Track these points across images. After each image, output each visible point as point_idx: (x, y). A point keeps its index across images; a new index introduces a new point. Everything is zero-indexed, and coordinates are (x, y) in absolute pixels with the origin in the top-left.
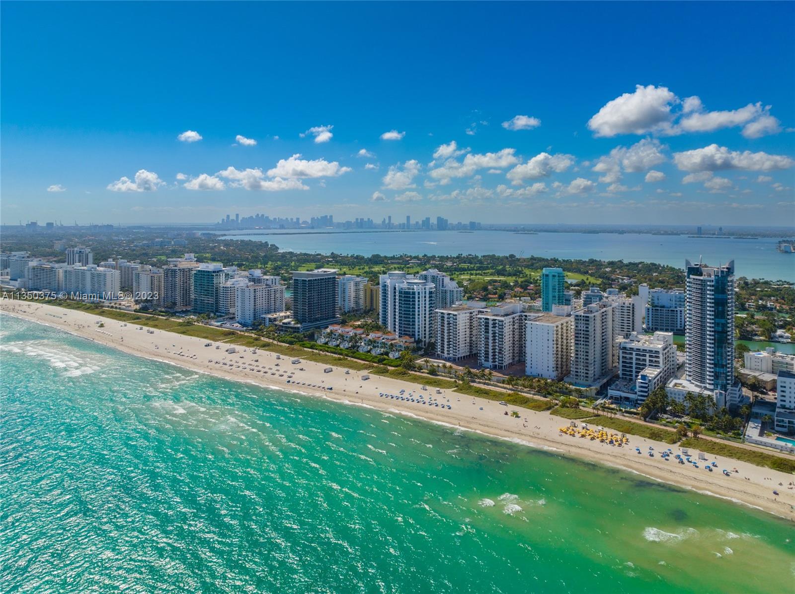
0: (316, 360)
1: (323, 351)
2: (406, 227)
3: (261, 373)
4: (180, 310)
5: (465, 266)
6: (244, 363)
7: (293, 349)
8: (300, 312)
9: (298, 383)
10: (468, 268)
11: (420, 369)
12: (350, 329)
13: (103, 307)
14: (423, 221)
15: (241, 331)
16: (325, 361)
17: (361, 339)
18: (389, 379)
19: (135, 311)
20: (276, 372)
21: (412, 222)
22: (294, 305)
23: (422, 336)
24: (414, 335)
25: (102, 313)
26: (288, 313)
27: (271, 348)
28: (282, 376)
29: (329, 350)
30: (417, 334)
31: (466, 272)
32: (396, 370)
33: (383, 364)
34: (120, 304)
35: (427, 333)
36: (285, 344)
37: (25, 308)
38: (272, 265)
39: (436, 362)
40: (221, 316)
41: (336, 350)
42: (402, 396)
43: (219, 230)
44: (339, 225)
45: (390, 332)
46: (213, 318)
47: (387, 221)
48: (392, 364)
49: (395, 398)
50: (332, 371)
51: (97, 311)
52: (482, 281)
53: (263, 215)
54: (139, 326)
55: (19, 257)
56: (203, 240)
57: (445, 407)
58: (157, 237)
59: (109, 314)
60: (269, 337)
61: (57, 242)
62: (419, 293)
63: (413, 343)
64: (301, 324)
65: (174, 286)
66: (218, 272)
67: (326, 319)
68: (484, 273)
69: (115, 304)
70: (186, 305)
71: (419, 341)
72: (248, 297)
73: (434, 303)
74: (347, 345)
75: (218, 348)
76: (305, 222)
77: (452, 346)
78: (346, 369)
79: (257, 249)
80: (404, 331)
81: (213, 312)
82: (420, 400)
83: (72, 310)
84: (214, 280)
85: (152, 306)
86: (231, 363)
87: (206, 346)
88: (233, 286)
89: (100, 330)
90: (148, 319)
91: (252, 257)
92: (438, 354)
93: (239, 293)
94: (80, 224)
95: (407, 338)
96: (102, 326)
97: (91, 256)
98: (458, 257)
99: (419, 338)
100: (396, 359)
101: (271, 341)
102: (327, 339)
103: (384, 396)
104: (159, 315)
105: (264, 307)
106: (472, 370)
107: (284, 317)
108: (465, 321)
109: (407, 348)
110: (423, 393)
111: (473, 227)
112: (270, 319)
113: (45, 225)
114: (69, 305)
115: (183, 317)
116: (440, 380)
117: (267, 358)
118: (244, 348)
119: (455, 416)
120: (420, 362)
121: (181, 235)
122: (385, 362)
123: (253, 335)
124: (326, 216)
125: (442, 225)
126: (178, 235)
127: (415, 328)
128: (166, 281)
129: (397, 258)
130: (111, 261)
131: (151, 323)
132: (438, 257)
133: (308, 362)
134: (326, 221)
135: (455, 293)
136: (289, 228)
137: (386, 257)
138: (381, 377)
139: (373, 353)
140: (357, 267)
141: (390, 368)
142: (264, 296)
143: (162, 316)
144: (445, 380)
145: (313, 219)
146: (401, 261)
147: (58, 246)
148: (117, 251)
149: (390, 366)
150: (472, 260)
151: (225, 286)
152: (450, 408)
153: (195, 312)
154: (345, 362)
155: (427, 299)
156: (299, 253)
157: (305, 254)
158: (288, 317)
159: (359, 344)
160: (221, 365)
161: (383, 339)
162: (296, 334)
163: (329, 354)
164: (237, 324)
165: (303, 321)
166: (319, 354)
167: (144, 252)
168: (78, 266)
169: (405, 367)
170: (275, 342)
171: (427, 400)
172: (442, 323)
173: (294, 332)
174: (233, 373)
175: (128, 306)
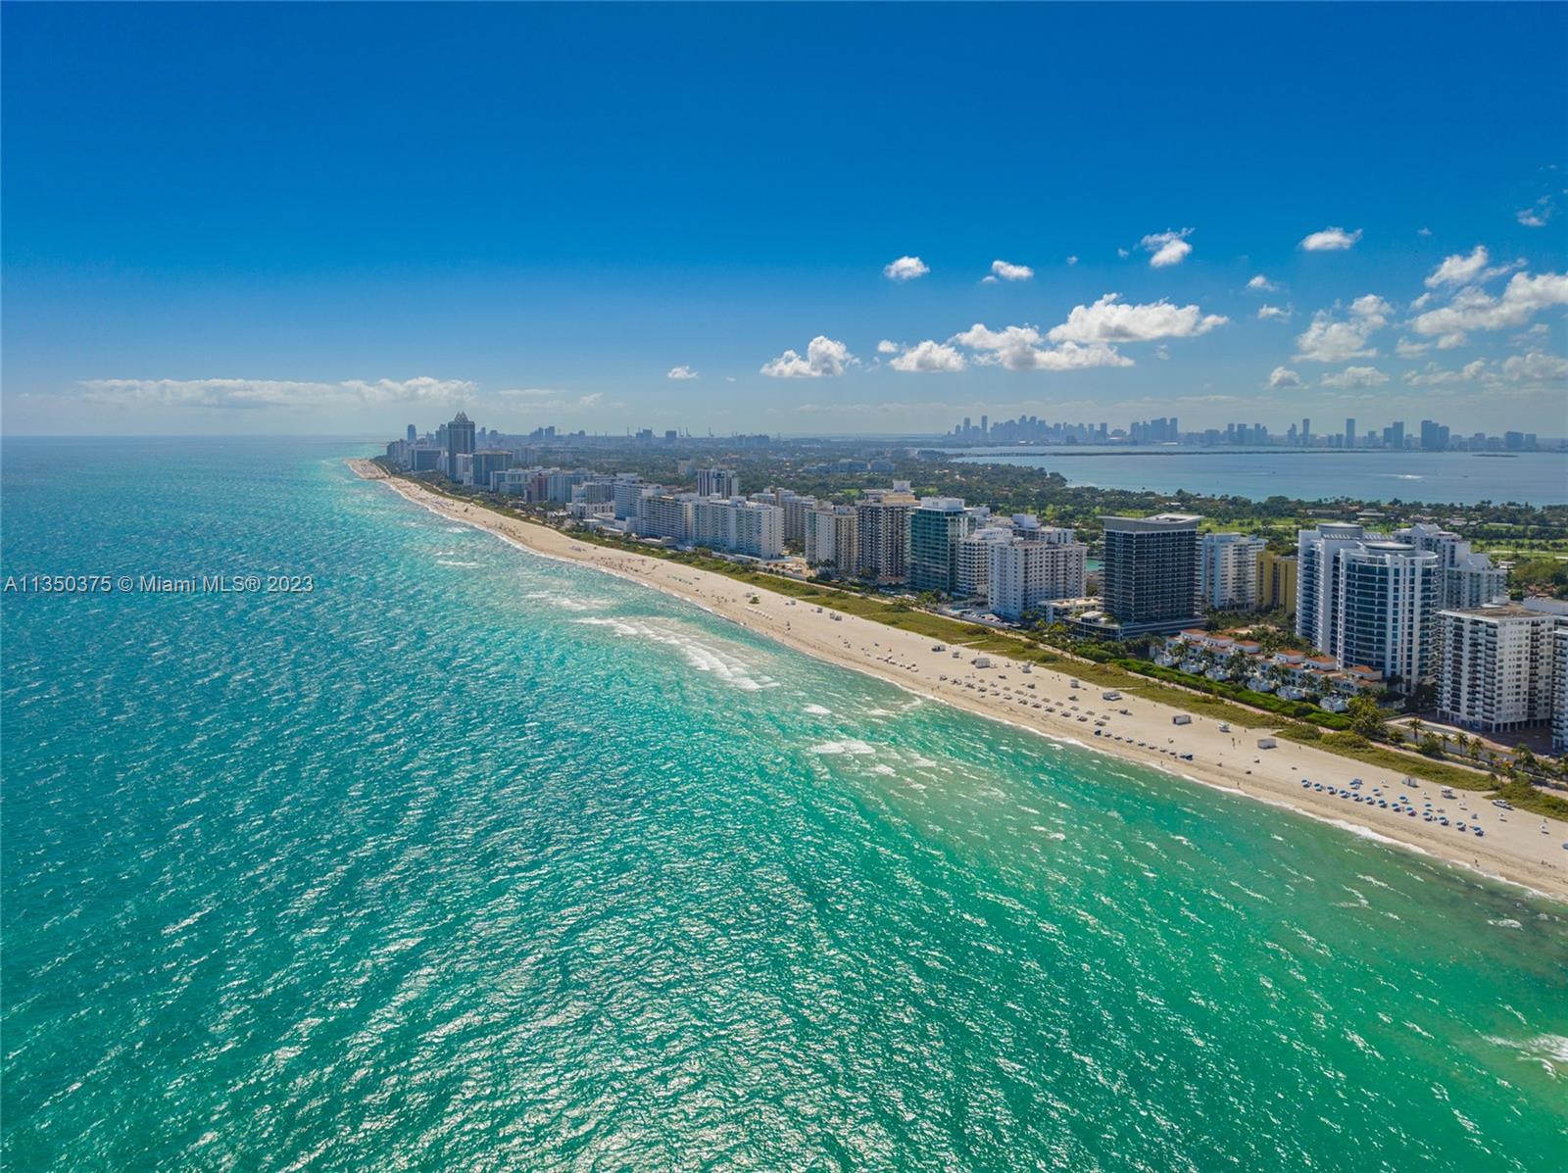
0: (1153, 698)
1: (1170, 682)
2: (1343, 444)
3: (1042, 711)
4: (886, 584)
5: (1503, 526)
6: (1007, 689)
7: (1106, 672)
8: (1118, 600)
9: (1118, 739)
10: (1508, 532)
11: (1398, 739)
12: (1230, 641)
13: (755, 569)
14: (1387, 431)
15: (999, 629)
16: (1173, 700)
17: (1254, 663)
18: (1322, 752)
19: (809, 580)
20: (1072, 712)
21: (1360, 432)
22: (1107, 585)
23: (1401, 668)
24: (1380, 665)
25: (755, 581)
26: (1092, 601)
27: (1059, 665)
28: (1084, 720)
29: (1182, 679)
30: (1388, 662)
31: (1503, 542)
32: (1340, 736)
33: (1307, 721)
34: (784, 567)
35: (1415, 663)
36: (1088, 661)
37: (637, 565)
38: (1054, 510)
39: (1439, 730)
40: (960, 599)
41: (1197, 681)
42: (1356, 792)
43: (950, 447)
44: (1190, 438)
45: (1322, 654)
46: (947, 602)
47: (1300, 431)
48: (1329, 723)
49: (1338, 795)
50: (1189, 722)
51: (747, 576)
52: (1549, 561)
53: (1033, 419)
54: (816, 607)
55: (628, 481)
56: (921, 464)
57: (1467, 828)
58: (842, 457)
59: (767, 582)
60: (1054, 645)
61: (682, 462)
62: (1397, 572)
63: (1379, 681)
64: (1120, 624)
65: (875, 538)
66: (955, 514)
67: (1173, 618)
68: (1555, 545)
69: (776, 565)
70: (897, 575)
71: (1394, 680)
72: (1013, 565)
73: (1434, 597)
74: (1221, 673)
75: (956, 656)
76: (1116, 433)
77: (1481, 696)
78: (1222, 723)
79: (1025, 481)
80: (1358, 653)
81: (945, 590)
82: (1400, 805)
83: (708, 573)
84: (949, 528)
85: (837, 572)
86: (982, 685)
87: (934, 650)
88: (983, 542)
89: (751, 607)
90: (831, 595)
91: (1014, 495)
92: (1442, 713)
93: (996, 554)
94: (717, 434)
95: (1366, 671)
96: (755, 601)
97: (736, 483)
98: (1478, 509)
99: (1394, 673)
100: (1337, 712)
101: (1059, 652)
102: (1177, 659)
103: (1313, 788)
104: (850, 590)
105: (1044, 586)
106: (1537, 757)
107: (1087, 607)
108: (1517, 643)
109: (1365, 692)
110: (1407, 791)
111: (1515, 443)
112: (1055, 609)
113: (664, 435)
114: (703, 564)
115: (891, 596)
116: (1449, 770)
117: (1051, 683)
118: (1005, 660)
119: (1492, 852)
120: (1399, 724)
121: (882, 453)
122: (1312, 716)
123: (1022, 638)
124: (1164, 419)
125: (1435, 438)
126: (878, 453)
127: (1384, 650)
128: (862, 528)
129: (1329, 506)
130: (767, 492)
131: (836, 602)
132: (1429, 506)
133: (1138, 699)
134: (1163, 429)
135: (1484, 580)
136: (1084, 444)
137: (1300, 502)
138: (1303, 746)
139: (1282, 695)
140: (1236, 522)
141: (1322, 730)
142: (1044, 563)
143: (855, 591)
144: (1463, 771)
145: (1135, 426)
146: (1338, 512)
147: (684, 469)
148: (776, 480)
149: (1323, 725)
150: (1519, 516)
151: (968, 541)
152: (1480, 834)
153: (912, 589)
154: (1219, 707)
155: (1418, 586)
156: (1108, 490)
157: (1122, 493)
158: (1093, 608)
159: (1250, 674)
160: (963, 687)
161: (1307, 667)
162: (1110, 642)
163: (1183, 688)
164: (991, 616)
165: (1124, 619)
166: (1161, 687)
167: (820, 481)
168: (716, 498)
169: (1358, 730)
170: (1068, 655)
171: (1420, 810)
172: (1455, 641)
173: (1106, 639)
174: (986, 705)
175: (797, 571)
